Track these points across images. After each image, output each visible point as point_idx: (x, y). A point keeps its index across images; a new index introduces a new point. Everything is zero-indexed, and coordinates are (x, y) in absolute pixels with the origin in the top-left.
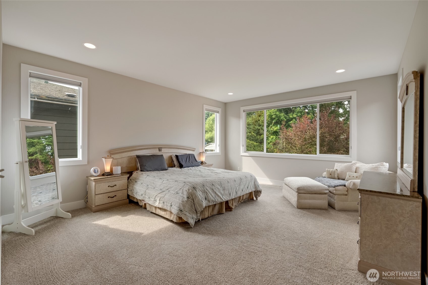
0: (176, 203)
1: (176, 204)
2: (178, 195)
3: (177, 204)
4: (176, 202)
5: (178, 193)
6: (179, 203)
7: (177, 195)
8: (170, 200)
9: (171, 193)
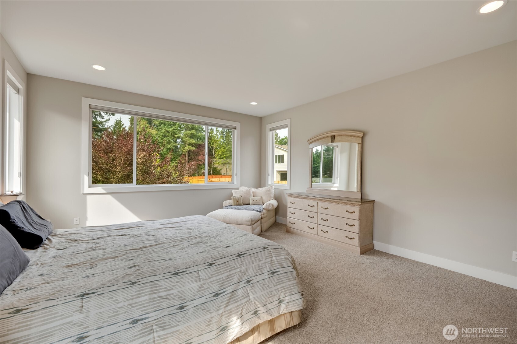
0: (291, 289)
1: (291, 292)
2: (279, 276)
3: (294, 288)
4: (288, 288)
5: (276, 272)
6: (295, 285)
7: (275, 277)
8: (271, 294)
9: (261, 282)
